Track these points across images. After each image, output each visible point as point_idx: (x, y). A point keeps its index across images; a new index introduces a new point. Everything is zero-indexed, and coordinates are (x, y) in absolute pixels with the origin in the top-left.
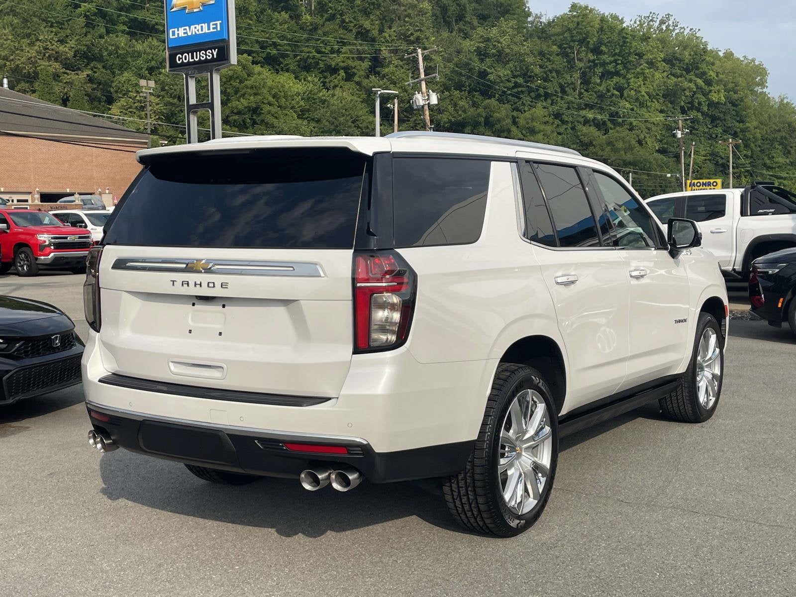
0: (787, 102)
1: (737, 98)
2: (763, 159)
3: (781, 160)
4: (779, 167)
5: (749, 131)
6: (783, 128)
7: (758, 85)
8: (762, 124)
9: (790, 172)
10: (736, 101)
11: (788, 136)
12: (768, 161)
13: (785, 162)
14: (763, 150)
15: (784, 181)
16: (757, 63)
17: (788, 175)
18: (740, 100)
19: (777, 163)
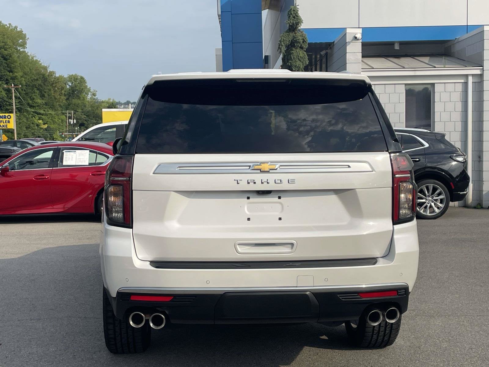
0: (36, 59)
1: (7, 54)
2: (27, 100)
3: (39, 101)
4: (38, 106)
5: (17, 79)
6: (39, 78)
7: (21, 46)
8: (25, 74)
9: (46, 110)
10: (6, 56)
11: (42, 84)
12: (30, 102)
13: (42, 102)
14: (27, 93)
15: (42, 116)
16: (18, 30)
17: (44, 112)
18: (9, 55)
19: (36, 103)
